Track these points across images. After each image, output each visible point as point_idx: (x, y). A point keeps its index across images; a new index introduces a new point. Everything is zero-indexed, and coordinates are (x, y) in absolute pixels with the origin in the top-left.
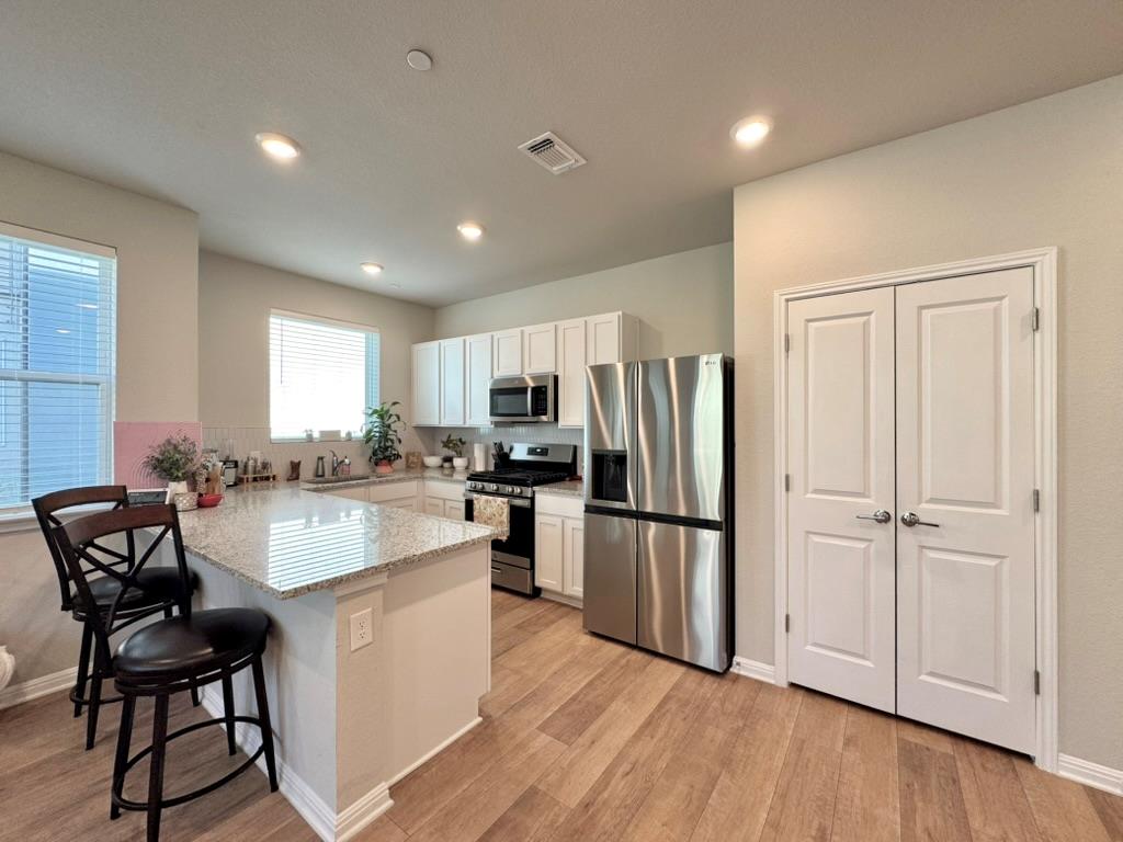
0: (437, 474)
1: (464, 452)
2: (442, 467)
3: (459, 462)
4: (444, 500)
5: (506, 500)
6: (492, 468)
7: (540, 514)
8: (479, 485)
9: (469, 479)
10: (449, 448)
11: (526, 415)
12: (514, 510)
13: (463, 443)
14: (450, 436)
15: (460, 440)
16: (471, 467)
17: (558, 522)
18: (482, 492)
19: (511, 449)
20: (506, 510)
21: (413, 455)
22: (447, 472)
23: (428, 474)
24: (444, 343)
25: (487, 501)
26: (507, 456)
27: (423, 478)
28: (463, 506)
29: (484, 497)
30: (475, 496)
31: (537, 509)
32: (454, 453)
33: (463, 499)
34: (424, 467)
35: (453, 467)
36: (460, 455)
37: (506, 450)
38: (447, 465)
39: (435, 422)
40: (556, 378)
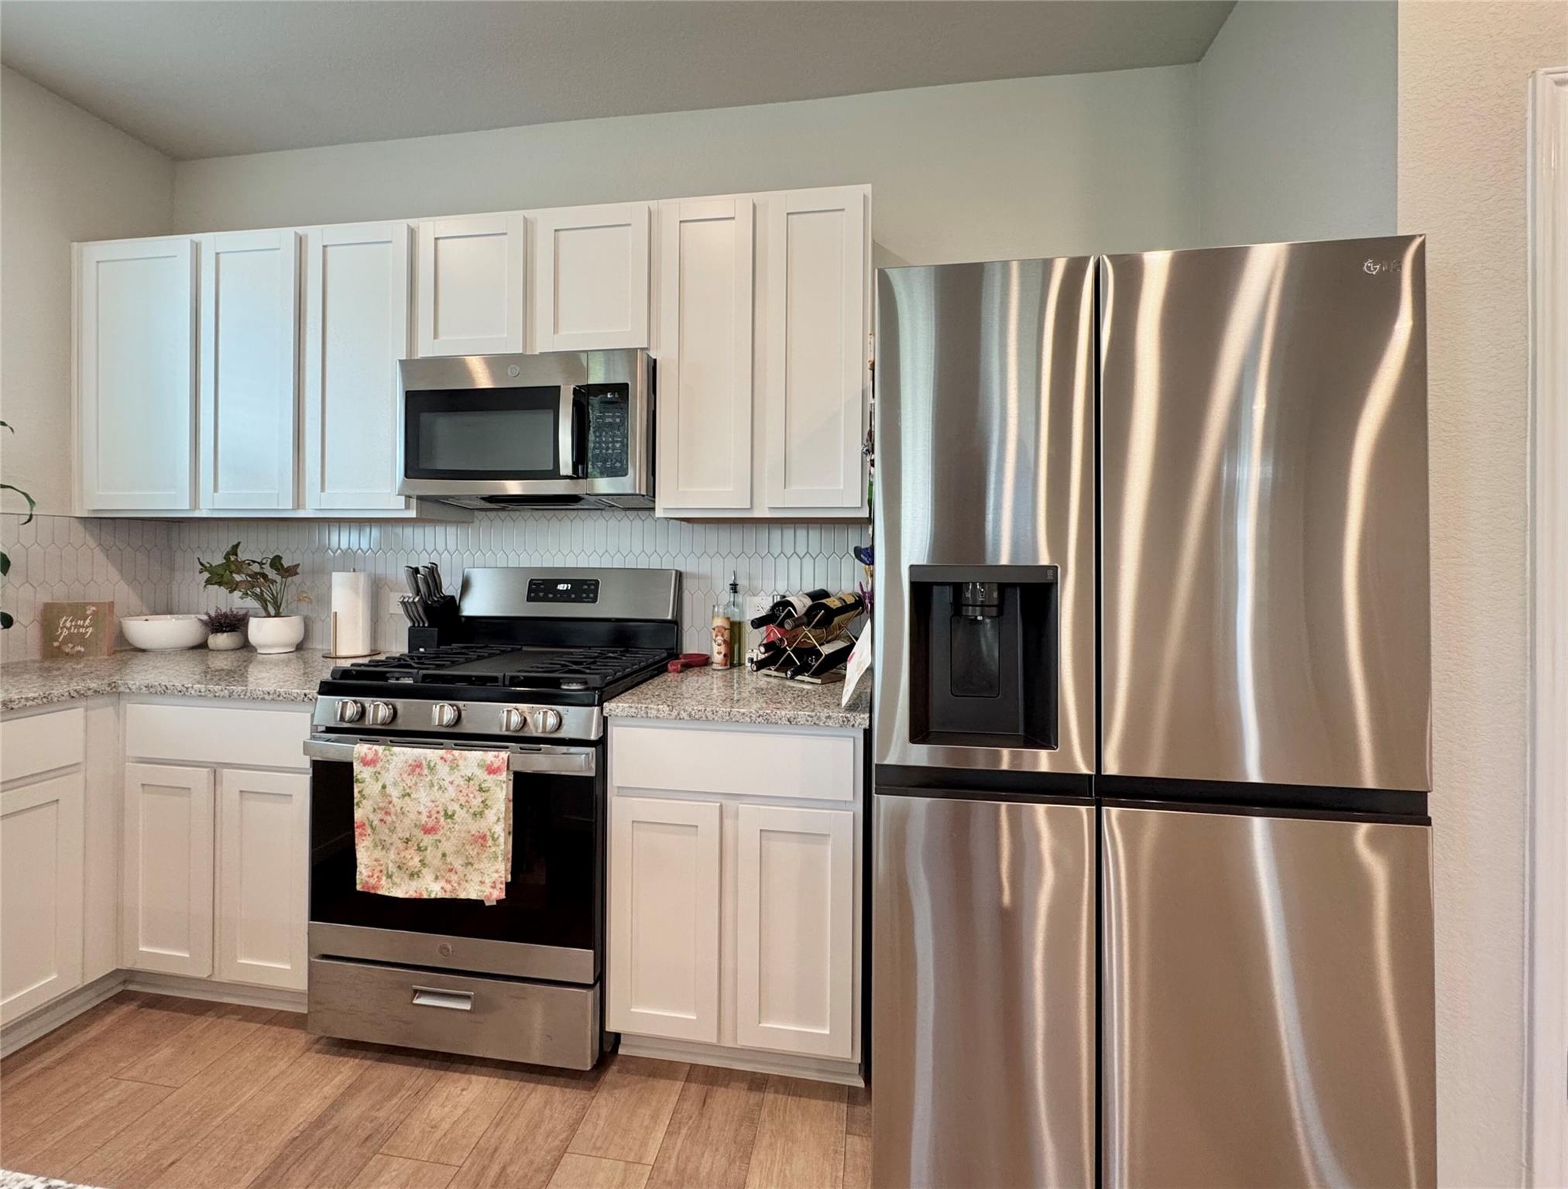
0: (182, 674)
1: (288, 597)
2: (203, 646)
3: (265, 631)
4: (216, 769)
5: (497, 757)
6: (398, 646)
7: (625, 791)
8: (378, 710)
9: (327, 689)
10: (233, 587)
11: (554, 474)
12: (527, 789)
13: (291, 572)
14: (234, 550)
15: (276, 563)
16: (319, 645)
17: (706, 814)
18: (391, 733)
19: (466, 586)
20: (501, 794)
21: (77, 610)
22: (221, 662)
23: (140, 675)
24: (211, 241)
25: (416, 767)
26: (451, 605)
27: (115, 693)
28: (301, 788)
29: (405, 754)
30: (361, 749)
31: (617, 776)
32: (251, 603)
33: (306, 763)
34: (126, 649)
35: (246, 646)
36: (274, 607)
37: (450, 587)
38: (221, 640)
39: (174, 502)
40: (653, 367)
